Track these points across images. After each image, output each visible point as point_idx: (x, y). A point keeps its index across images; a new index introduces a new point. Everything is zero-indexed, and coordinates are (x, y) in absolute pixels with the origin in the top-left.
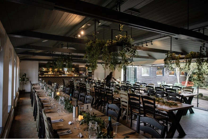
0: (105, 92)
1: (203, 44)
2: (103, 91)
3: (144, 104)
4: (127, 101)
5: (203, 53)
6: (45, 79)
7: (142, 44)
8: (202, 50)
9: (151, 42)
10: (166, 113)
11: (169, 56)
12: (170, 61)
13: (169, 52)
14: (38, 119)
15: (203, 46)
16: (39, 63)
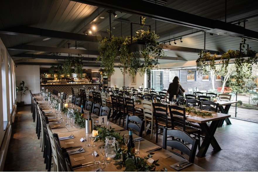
0: (125, 102)
1: (243, 40)
2: (122, 101)
3: (171, 116)
4: (151, 112)
5: (243, 51)
6: (49, 88)
7: (170, 42)
8: (242, 48)
9: (181, 39)
10: (198, 125)
11: (202, 56)
12: (204, 62)
13: (202, 52)
14: (42, 137)
15: (243, 43)
16: (40, 68)
